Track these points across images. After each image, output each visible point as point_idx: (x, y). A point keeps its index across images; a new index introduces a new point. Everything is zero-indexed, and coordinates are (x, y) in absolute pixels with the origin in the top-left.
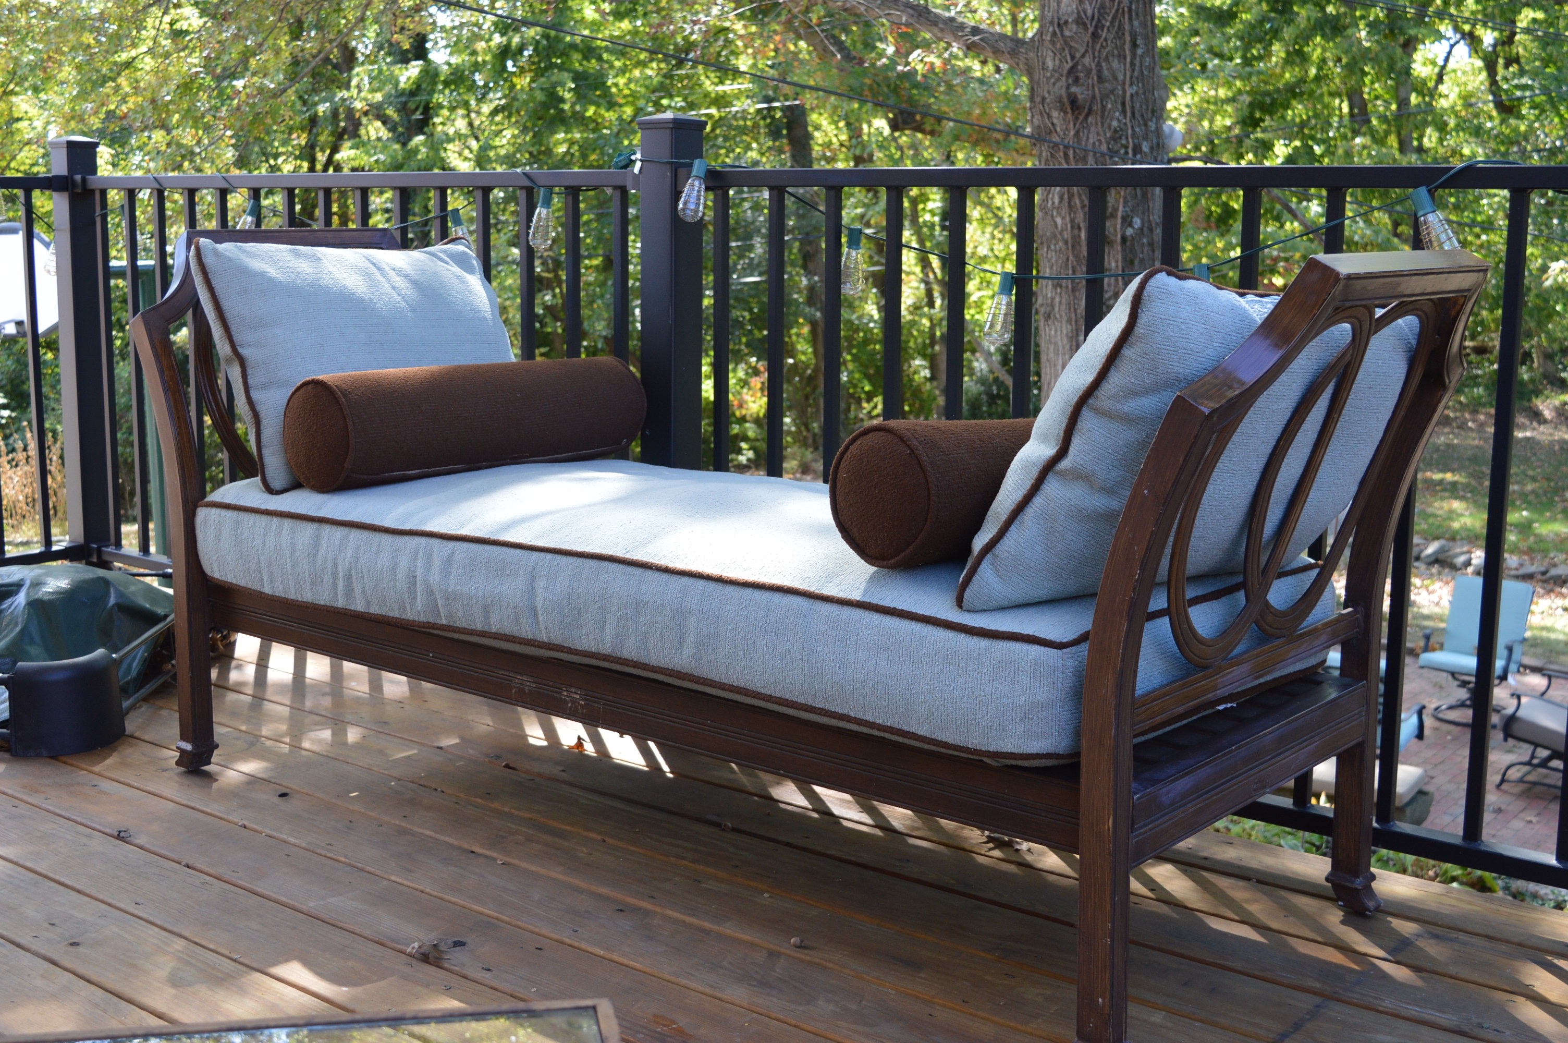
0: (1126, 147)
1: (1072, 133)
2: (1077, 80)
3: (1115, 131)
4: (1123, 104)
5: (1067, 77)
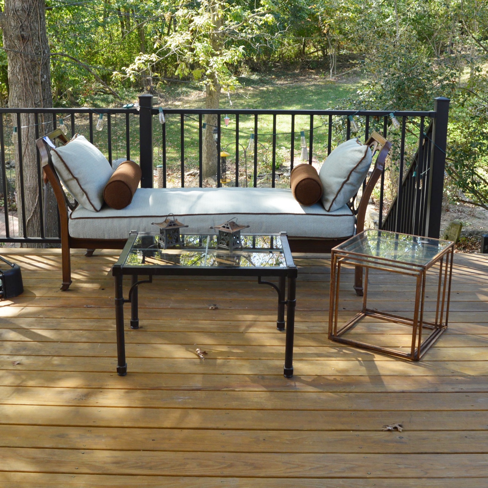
0: (41, 52)
1: (23, 48)
2: (23, 30)
3: (37, 47)
4: (39, 37)
5: (20, 28)
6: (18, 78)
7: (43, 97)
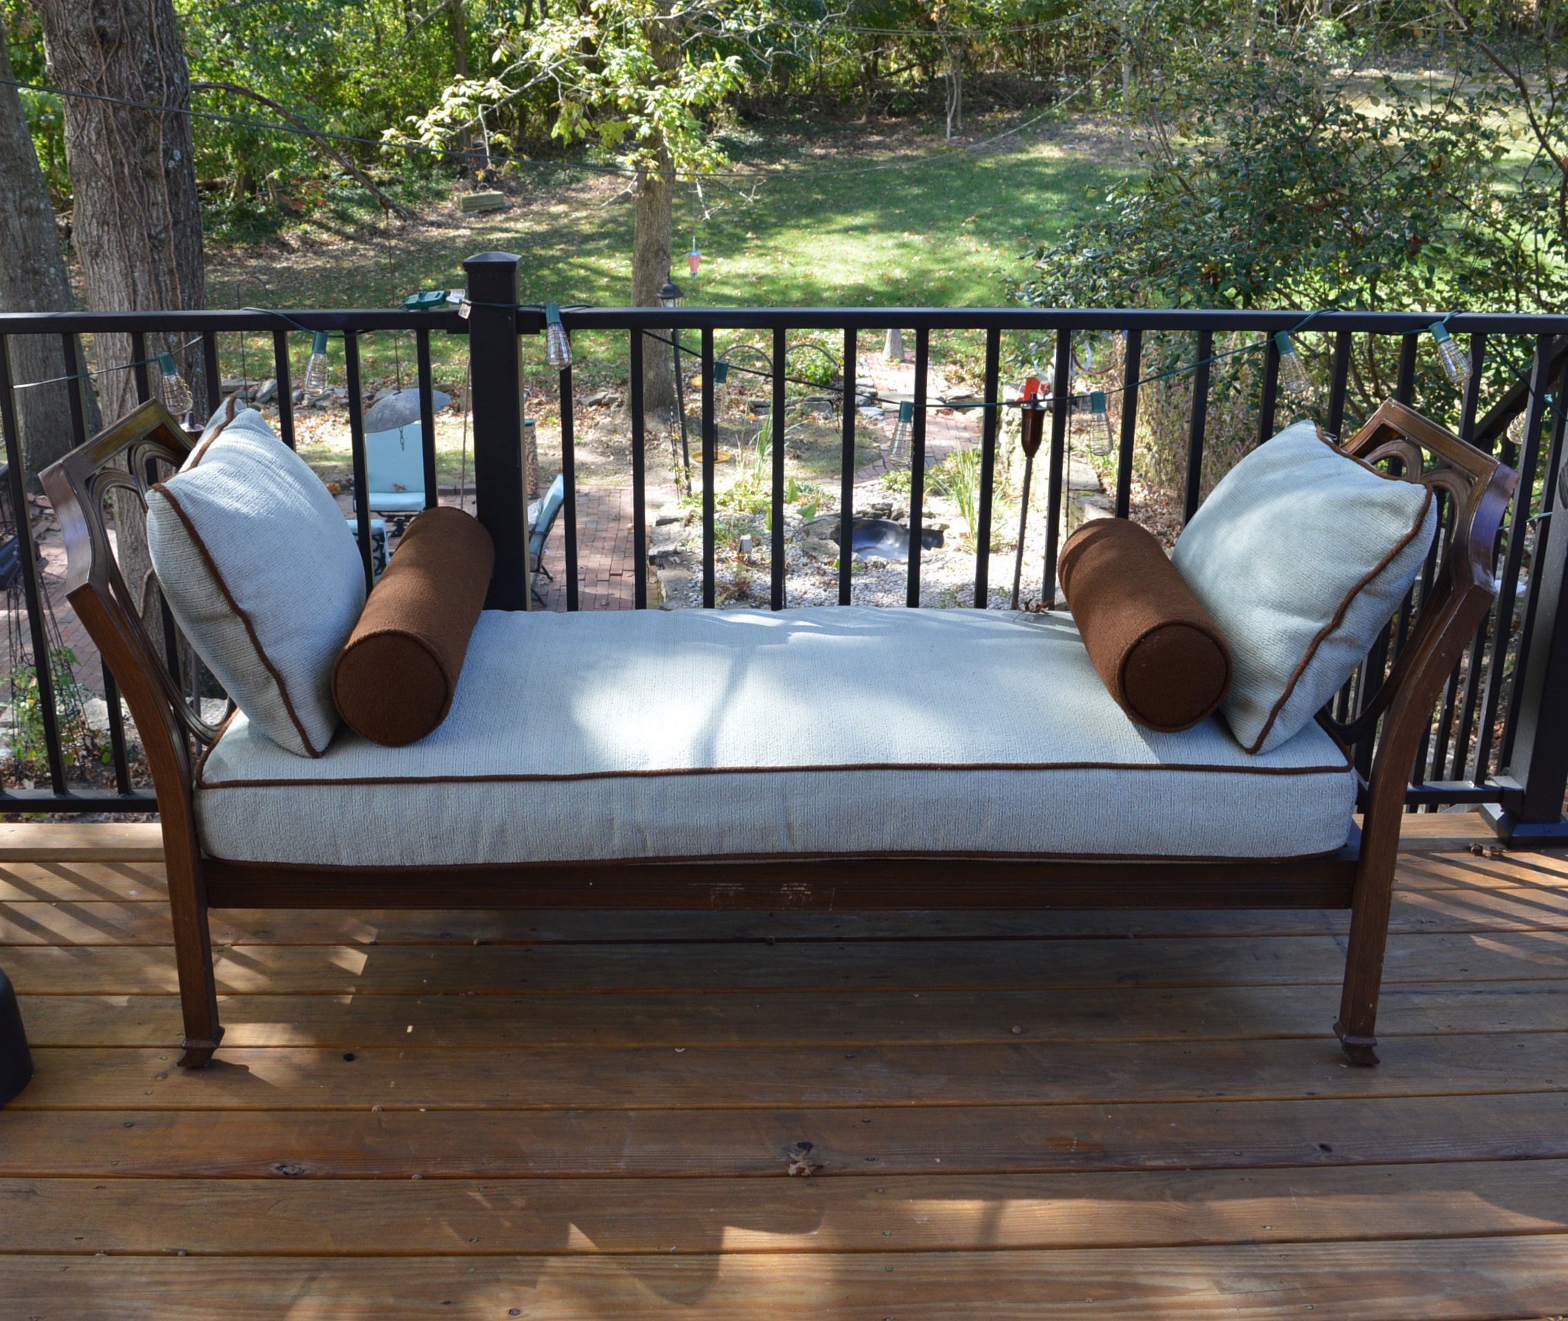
0: (160, 80)
1: (104, 68)
2: (103, 13)
3: (147, 64)
4: (152, 36)
5: (93, 9)
6: (94, 159)
7: (173, 216)
